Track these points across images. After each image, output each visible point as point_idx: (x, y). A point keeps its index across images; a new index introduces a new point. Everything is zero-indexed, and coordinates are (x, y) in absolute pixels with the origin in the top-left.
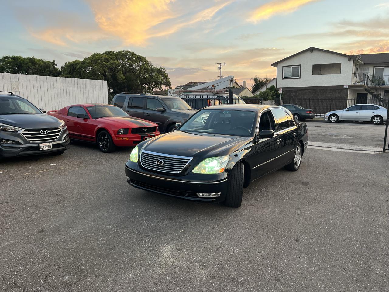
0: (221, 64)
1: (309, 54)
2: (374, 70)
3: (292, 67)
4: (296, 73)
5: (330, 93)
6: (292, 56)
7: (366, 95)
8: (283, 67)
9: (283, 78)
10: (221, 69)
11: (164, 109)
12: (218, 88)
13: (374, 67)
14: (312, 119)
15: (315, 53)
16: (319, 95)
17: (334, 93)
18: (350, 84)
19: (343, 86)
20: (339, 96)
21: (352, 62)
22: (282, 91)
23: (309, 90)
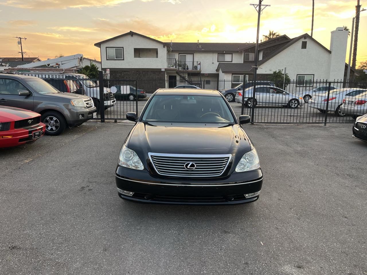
0: (21, 39)
1: (129, 38)
2: (179, 57)
3: (115, 48)
4: (120, 55)
5: (151, 75)
6: (114, 38)
7: (175, 77)
8: (106, 47)
9: (108, 59)
10: (21, 44)
11: (30, 92)
12: (64, 67)
13: (179, 54)
14: (144, 99)
15: (135, 38)
16: (142, 76)
17: (154, 75)
18: (166, 67)
19: (161, 69)
20: (159, 78)
21: (166, 49)
22: (109, 72)
23: (134, 72)
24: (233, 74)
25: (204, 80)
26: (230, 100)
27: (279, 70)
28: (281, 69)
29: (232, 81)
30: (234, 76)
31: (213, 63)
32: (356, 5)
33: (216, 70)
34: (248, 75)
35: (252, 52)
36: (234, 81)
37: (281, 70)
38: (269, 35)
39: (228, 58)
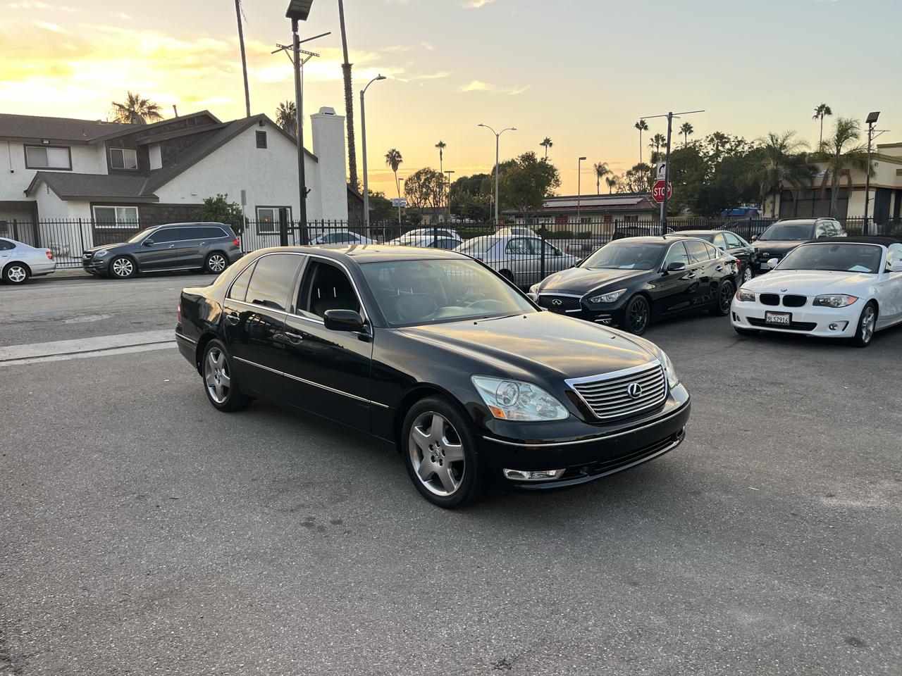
24: (92, 204)
25: (15, 220)
26: (125, 274)
27: (218, 195)
28: (223, 194)
29: (93, 223)
30: (96, 209)
31: (12, 172)
32: (343, 63)
33: (25, 192)
34: (137, 208)
35: (128, 147)
36: (98, 224)
37: (222, 196)
38: (128, 103)
39: (57, 158)
